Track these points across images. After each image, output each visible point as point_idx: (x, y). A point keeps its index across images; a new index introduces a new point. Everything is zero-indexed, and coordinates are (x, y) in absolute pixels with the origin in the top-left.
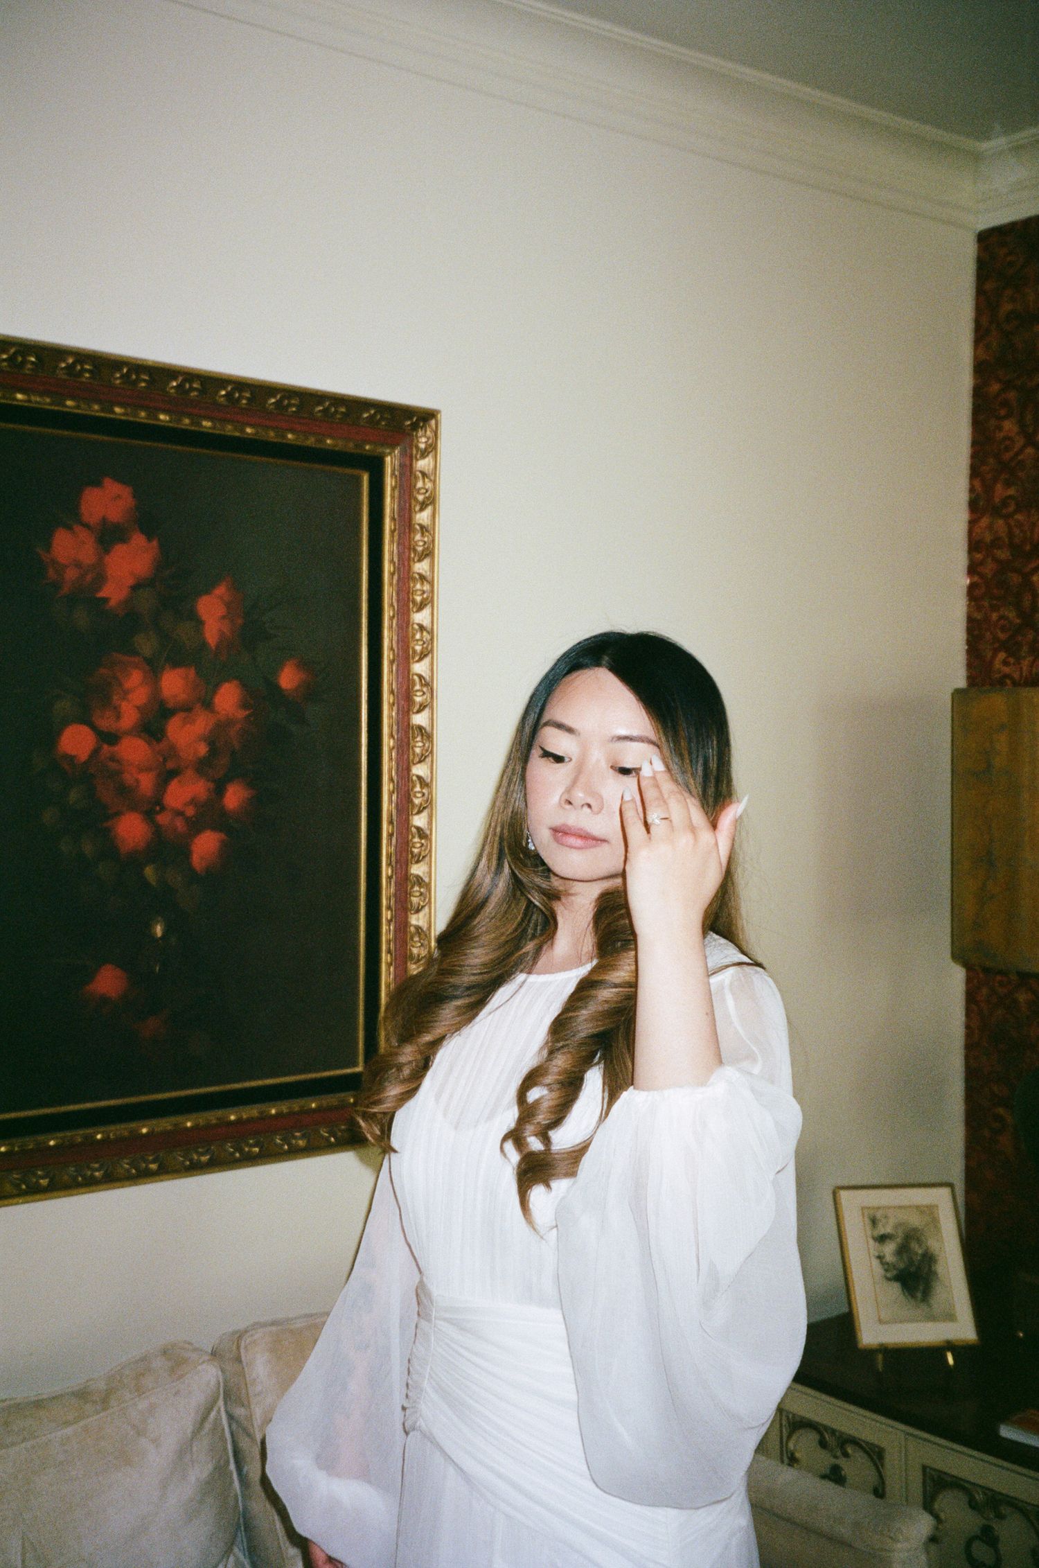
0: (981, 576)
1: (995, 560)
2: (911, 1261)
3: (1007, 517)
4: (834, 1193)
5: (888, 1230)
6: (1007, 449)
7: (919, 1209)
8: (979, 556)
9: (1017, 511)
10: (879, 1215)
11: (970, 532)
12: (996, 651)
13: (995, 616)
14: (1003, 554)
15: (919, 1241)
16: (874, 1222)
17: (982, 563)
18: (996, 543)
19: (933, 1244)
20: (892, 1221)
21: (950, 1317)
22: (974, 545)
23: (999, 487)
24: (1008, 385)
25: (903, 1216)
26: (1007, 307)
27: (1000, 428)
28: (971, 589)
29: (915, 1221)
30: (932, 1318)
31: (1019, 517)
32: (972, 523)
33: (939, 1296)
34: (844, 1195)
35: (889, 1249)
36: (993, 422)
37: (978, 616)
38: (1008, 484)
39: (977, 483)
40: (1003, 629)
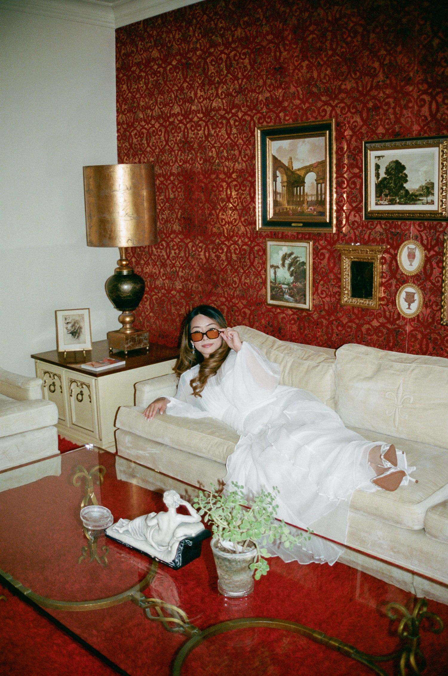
0: (120, 133)
1: (123, 128)
2: (75, 329)
3: (125, 115)
4: (56, 312)
5: (69, 321)
6: (125, 94)
7: (79, 315)
8: (119, 127)
9: (128, 112)
10: (67, 317)
11: (117, 119)
12: (124, 156)
13: (124, 146)
14: (125, 126)
15: (78, 323)
16: (66, 319)
17: (120, 129)
18: (123, 123)
19: (82, 324)
20: (71, 319)
21: (85, 342)
22: (118, 124)
23: (123, 106)
24: (124, 75)
25: (74, 317)
26: (123, 52)
27: (122, 87)
28: (118, 136)
29: (77, 318)
30: (79, 343)
31: (128, 115)
32: (118, 116)
33: (82, 337)
34: (58, 312)
35: (69, 326)
36: (121, 86)
37: (120, 146)
38: (125, 105)
39: (118, 104)
40: (126, 149)
